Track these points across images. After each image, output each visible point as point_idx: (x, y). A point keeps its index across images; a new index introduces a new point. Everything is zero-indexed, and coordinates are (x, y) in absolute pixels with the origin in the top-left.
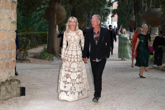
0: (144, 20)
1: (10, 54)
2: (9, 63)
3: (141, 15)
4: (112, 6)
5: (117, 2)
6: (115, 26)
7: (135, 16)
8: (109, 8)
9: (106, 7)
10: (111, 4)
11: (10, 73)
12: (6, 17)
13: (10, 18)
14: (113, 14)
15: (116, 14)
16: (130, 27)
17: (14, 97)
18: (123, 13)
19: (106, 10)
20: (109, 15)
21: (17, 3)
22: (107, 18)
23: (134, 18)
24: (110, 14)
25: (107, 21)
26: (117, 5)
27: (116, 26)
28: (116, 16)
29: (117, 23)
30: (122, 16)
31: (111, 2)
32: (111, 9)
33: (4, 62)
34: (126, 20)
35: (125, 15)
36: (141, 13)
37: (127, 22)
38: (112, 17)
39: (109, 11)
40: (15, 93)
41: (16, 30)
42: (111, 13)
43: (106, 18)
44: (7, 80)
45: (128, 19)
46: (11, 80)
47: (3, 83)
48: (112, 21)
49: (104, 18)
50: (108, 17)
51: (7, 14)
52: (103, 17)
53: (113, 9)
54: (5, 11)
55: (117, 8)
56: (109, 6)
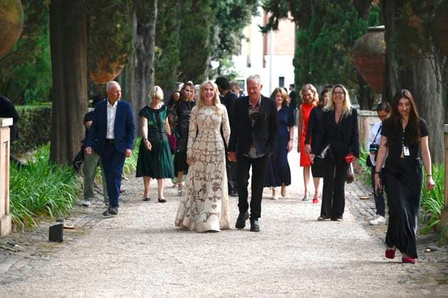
0: (433, 48)
3: (415, 21)
6: (282, 79)
7: (383, 27)
14: (270, 15)
15: (289, 14)
16: (361, 83)
18: (321, 13)
20: (249, 22)
22: (242, 37)
23: (382, 34)
24: (255, 13)
27: (290, 80)
28: (287, 27)
29: (295, 63)
30: (318, 28)
34: (338, 47)
35: (334, 21)
36: (417, 11)
37: (347, 59)
38: (265, 30)
42: (260, 10)
43: (233, 35)
45: (349, 43)
48: (265, 53)
49: (223, 37)
50: (245, 31)
52: (218, 29)
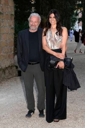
1: (11, 49)
2: (10, 55)
4: (78, 16)
5: (81, 13)
8: (76, 17)
9: (74, 16)
10: (77, 14)
11: (11, 62)
12: (7, 25)
13: (10, 25)
17: (14, 77)
19: (74, 18)
21: (14, 16)
25: (75, 26)
26: (81, 15)
31: (78, 13)
32: (77, 17)
33: (7, 54)
39: (76, 19)
40: (15, 74)
41: (14, 33)
44: (9, 66)
46: (12, 66)
47: (6, 68)
51: (8, 23)
53: (79, 18)
54: (7, 21)
55: (81, 17)
56: (76, 16)
